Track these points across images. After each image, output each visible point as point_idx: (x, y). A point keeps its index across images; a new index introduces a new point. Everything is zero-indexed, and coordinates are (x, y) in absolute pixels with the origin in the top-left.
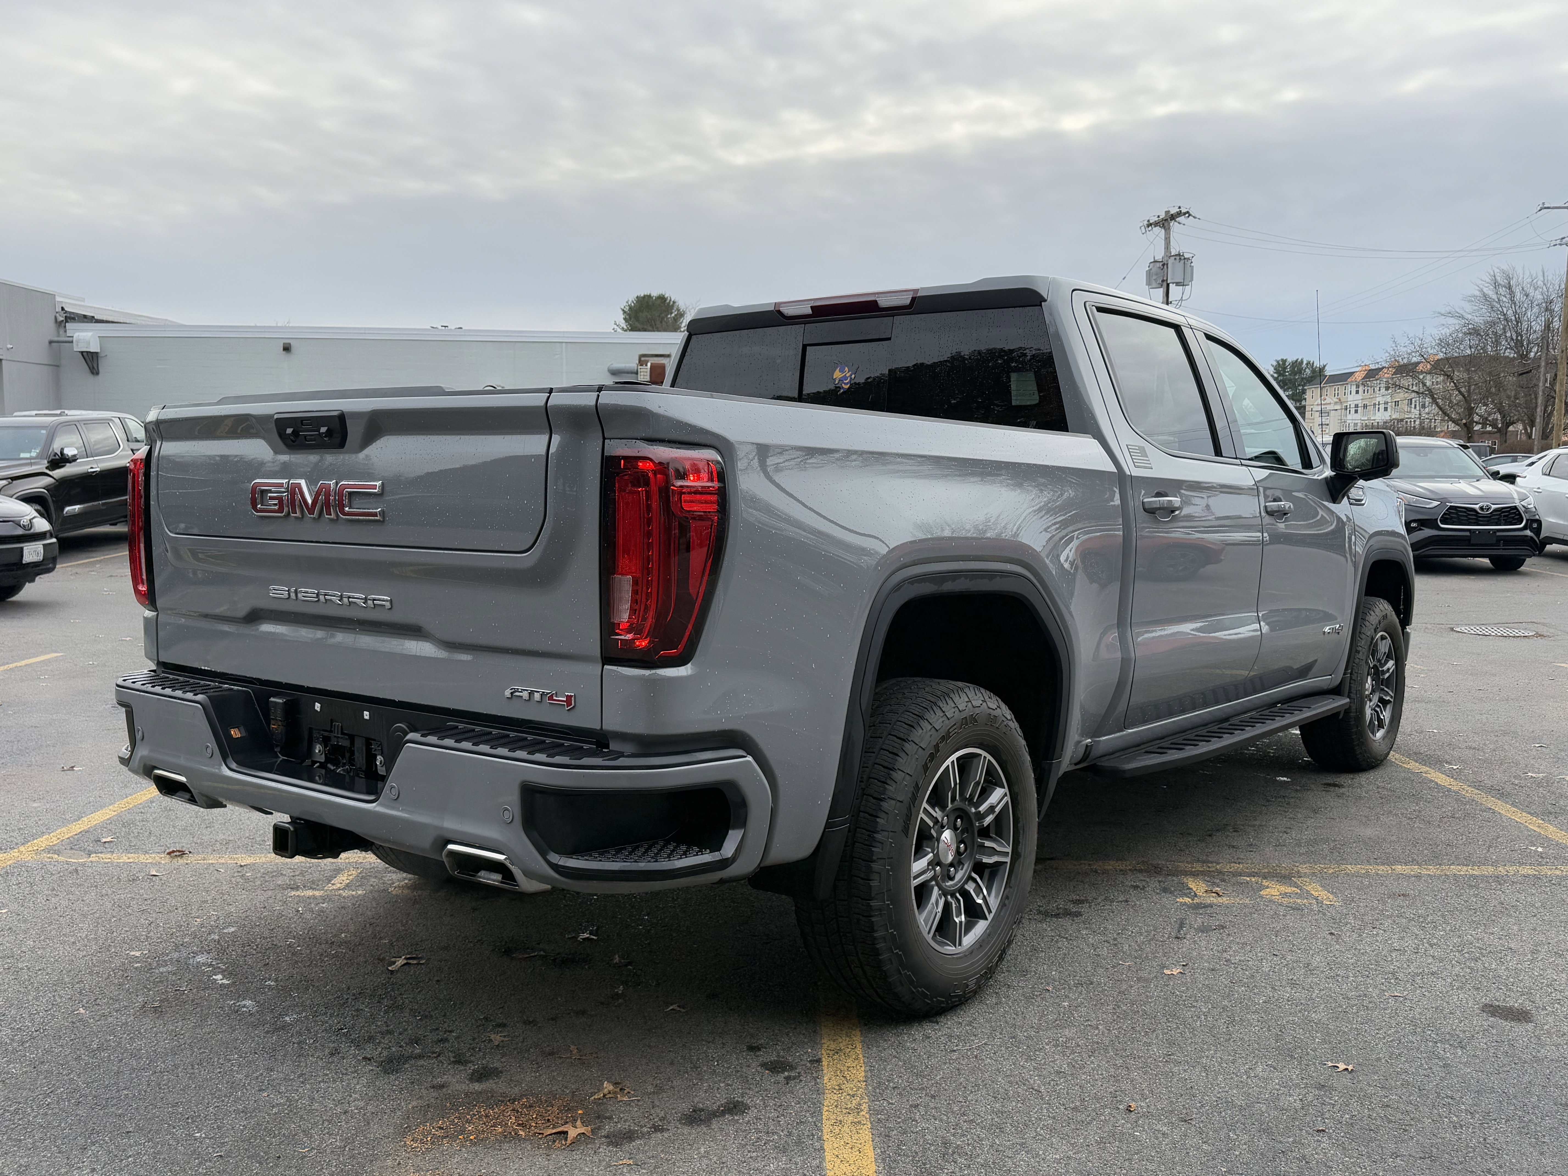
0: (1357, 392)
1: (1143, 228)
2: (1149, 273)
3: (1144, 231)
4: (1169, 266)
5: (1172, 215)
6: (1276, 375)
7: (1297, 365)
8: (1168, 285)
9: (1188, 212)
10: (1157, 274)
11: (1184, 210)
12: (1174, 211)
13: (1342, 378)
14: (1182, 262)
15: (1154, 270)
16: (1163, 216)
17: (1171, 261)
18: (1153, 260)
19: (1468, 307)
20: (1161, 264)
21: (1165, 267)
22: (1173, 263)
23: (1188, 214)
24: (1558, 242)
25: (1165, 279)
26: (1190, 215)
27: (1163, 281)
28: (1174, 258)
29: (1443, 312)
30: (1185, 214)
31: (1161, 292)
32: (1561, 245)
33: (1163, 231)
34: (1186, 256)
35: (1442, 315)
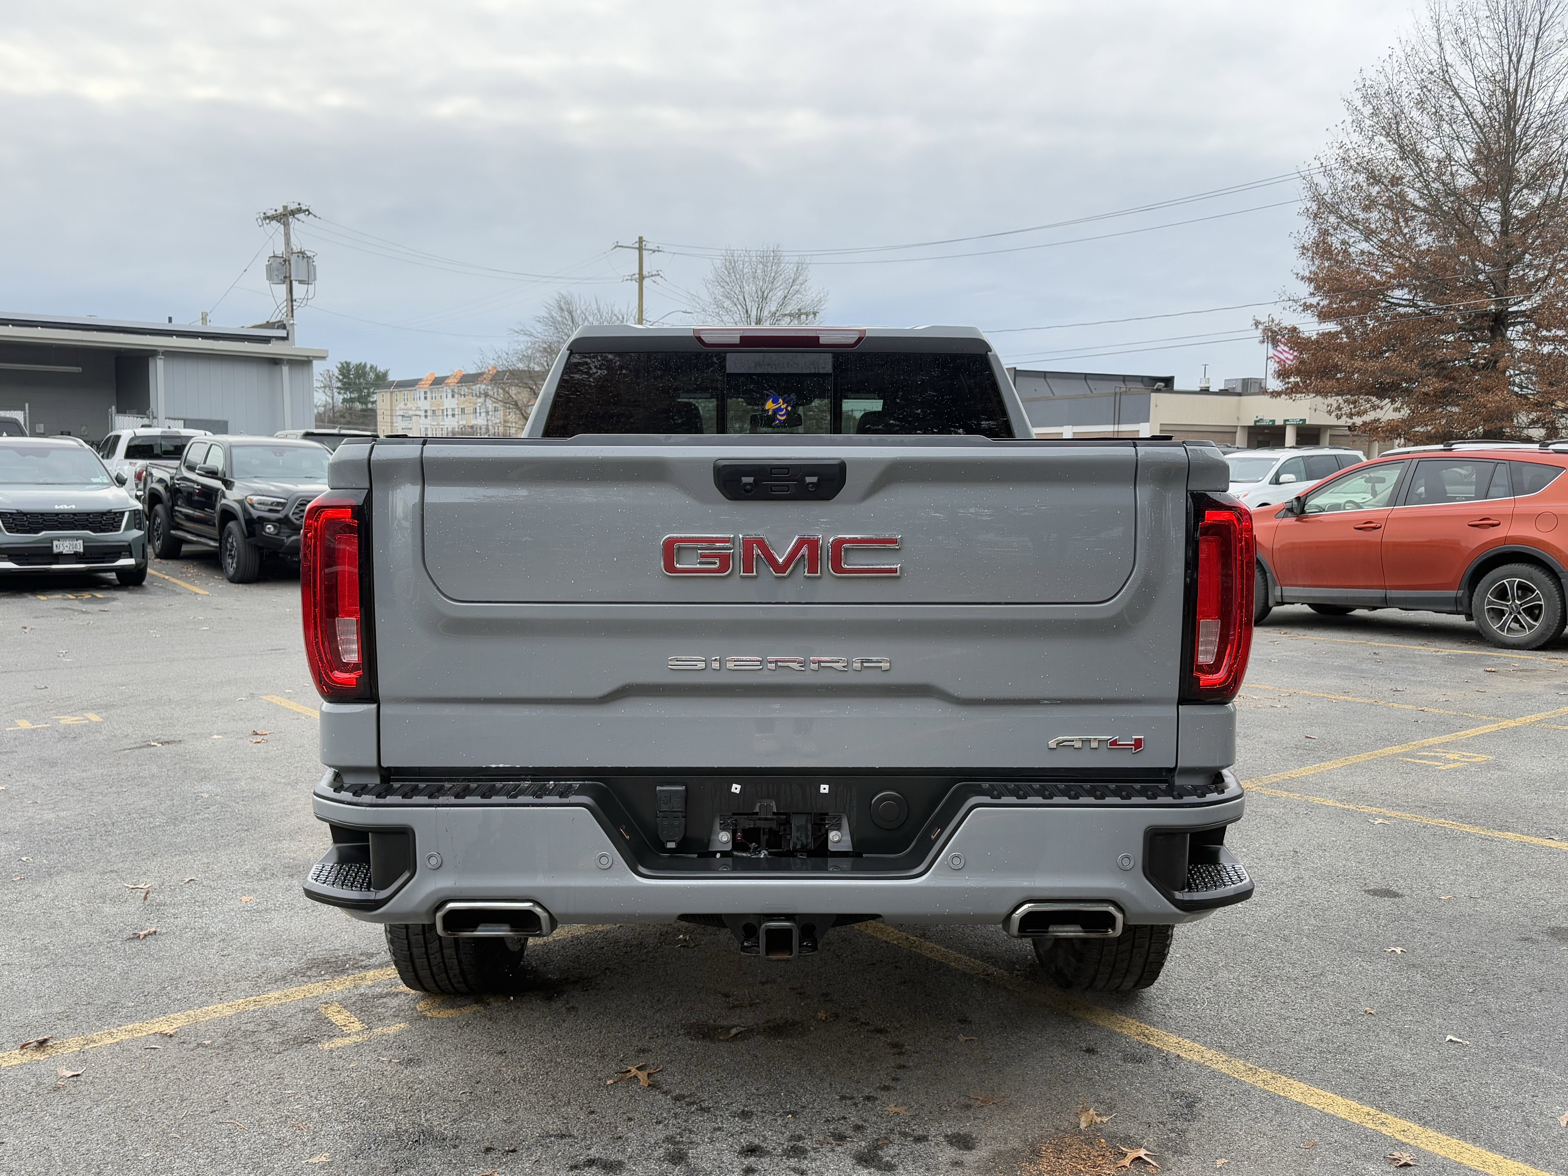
0: (426, 398)
1: (259, 220)
2: (269, 268)
3: (261, 224)
4: (292, 262)
5: (292, 211)
6: (341, 377)
7: (361, 370)
8: (291, 282)
9: (308, 210)
10: (278, 270)
11: (304, 208)
12: (293, 207)
13: (411, 384)
14: (305, 260)
15: (275, 265)
16: (280, 210)
17: (293, 258)
18: (272, 255)
19: (540, 327)
20: (282, 259)
21: (287, 263)
22: (296, 261)
23: (308, 212)
24: (630, 278)
25: (288, 275)
26: (309, 213)
27: (285, 277)
28: (296, 255)
29: (517, 330)
30: (305, 211)
31: (283, 288)
32: (631, 280)
33: (282, 226)
34: (309, 254)
35: (517, 332)
